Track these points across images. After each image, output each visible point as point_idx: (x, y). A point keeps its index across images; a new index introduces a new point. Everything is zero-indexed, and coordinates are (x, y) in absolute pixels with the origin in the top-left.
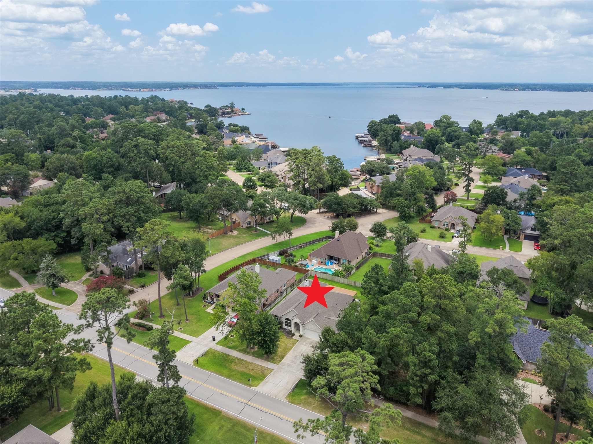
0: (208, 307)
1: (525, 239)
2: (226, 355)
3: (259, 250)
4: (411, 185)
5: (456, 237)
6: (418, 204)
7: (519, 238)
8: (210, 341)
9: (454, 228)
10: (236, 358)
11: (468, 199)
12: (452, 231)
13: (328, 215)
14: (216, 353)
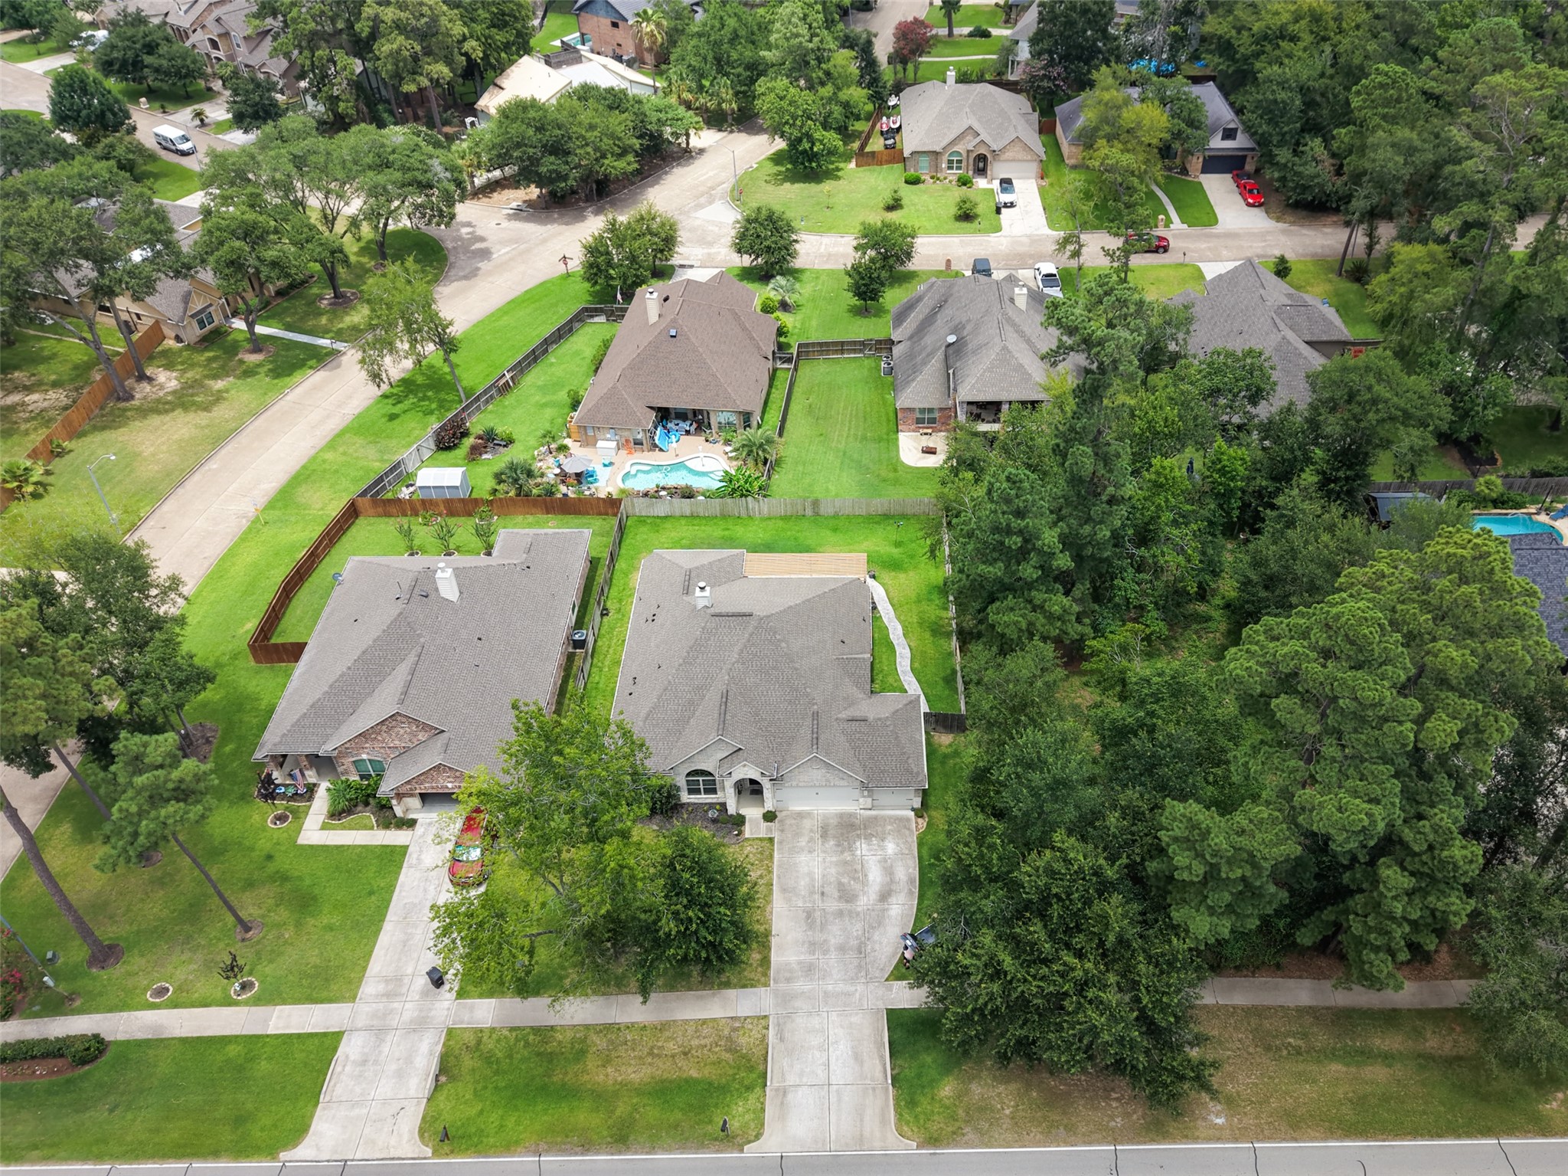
0: (299, 816)
1: (1204, 171)
2: (537, 1030)
3: (332, 444)
4: (805, 17)
5: (1006, 206)
6: (844, 95)
7: (1184, 171)
8: (425, 994)
9: (981, 171)
10: (587, 1027)
11: (951, 34)
12: (981, 183)
13: (516, 197)
14: (489, 1044)
